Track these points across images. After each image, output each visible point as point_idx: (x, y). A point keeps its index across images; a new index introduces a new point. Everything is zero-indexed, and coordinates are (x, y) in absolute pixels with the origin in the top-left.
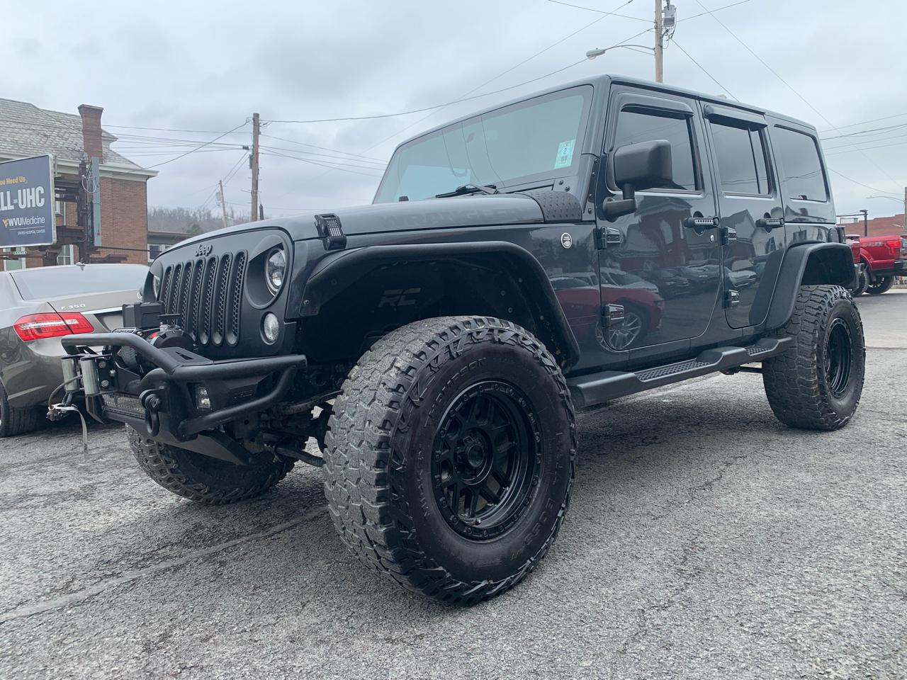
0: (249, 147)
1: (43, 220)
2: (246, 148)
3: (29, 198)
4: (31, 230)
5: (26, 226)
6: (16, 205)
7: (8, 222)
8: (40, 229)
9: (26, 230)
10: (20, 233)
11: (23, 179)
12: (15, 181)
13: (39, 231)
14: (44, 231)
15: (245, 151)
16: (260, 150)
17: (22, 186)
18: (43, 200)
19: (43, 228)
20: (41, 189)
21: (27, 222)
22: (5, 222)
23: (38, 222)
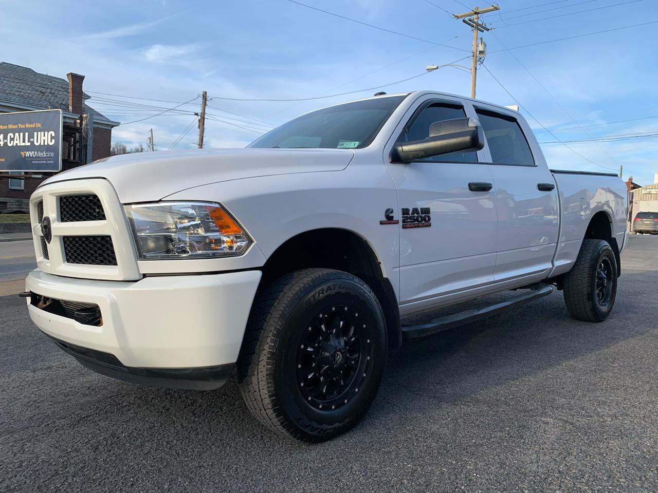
0: (199, 114)
1: (52, 154)
2: (197, 114)
3: (43, 138)
4: (43, 160)
5: (39, 157)
6: (32, 143)
7: (25, 154)
8: (50, 160)
9: (39, 160)
10: (33, 162)
11: (39, 125)
12: (33, 126)
13: (49, 162)
14: (52, 162)
15: (196, 116)
16: (206, 117)
17: (38, 130)
18: (53, 141)
19: (52, 160)
23: (49, 155)
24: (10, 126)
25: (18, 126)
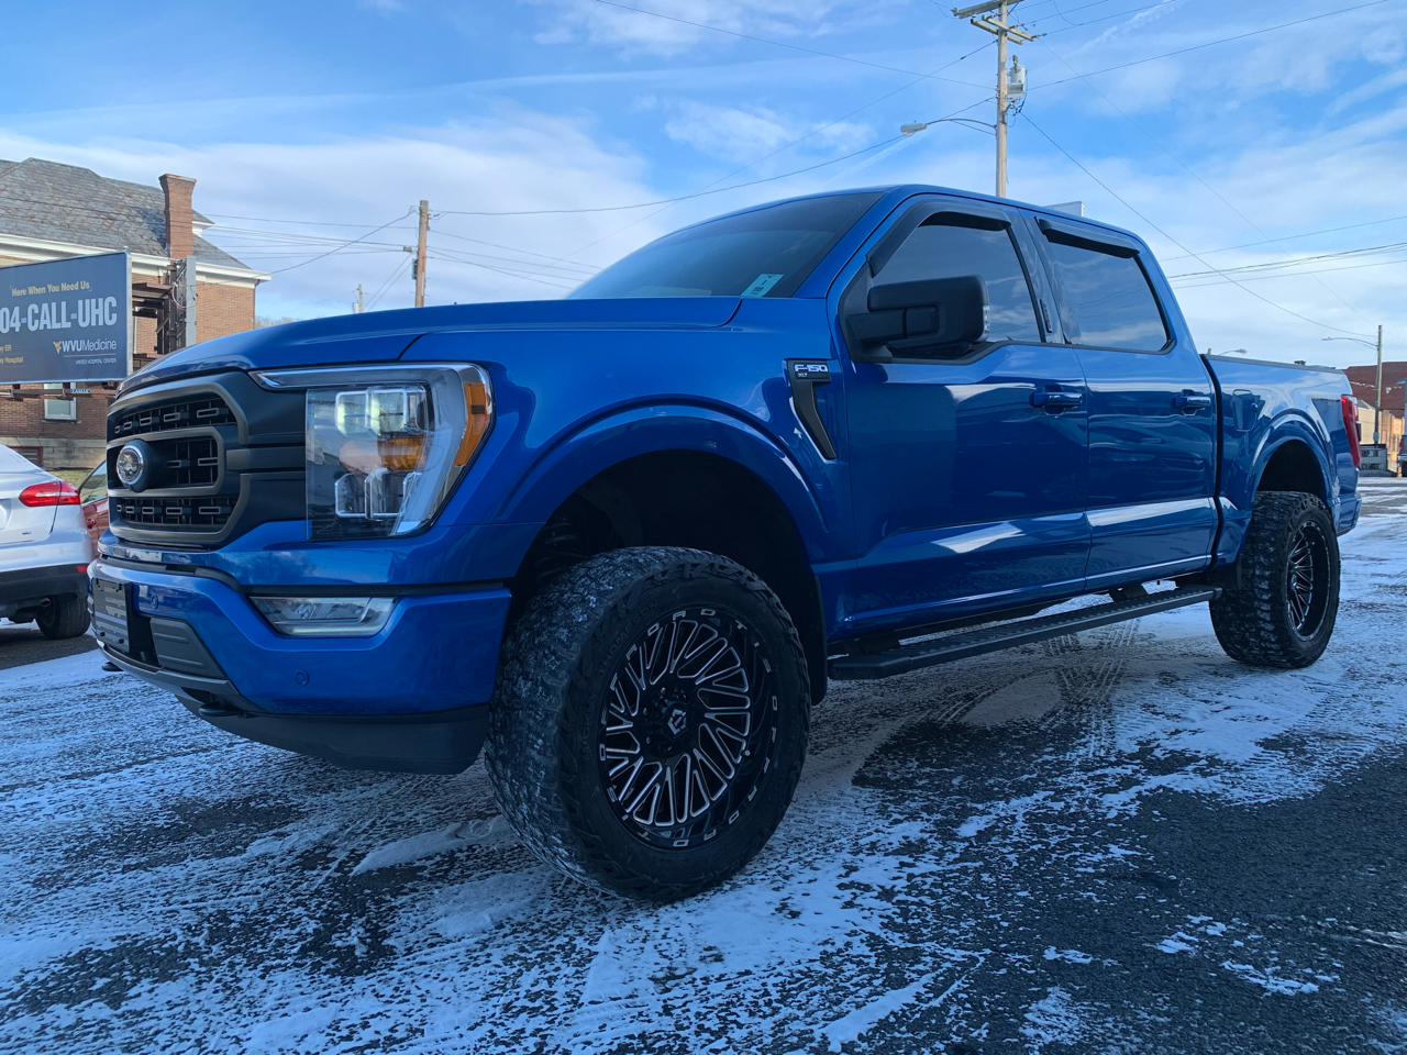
0: (413, 249)
1: (113, 345)
3: (95, 312)
4: (96, 358)
5: (88, 352)
6: (75, 322)
7: (61, 345)
8: (109, 357)
9: (87, 358)
10: (79, 362)
11: (86, 285)
12: (75, 287)
13: (107, 361)
14: (114, 360)
17: (84, 295)
18: (114, 316)
19: (113, 357)
20: (112, 300)
21: (90, 346)
22: (57, 345)
23: (106, 348)
24: (32, 290)
25: (47, 289)
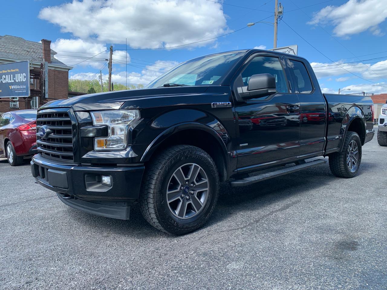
1: (25, 87)
3: (20, 77)
4: (20, 90)
6: (15, 80)
7: (11, 87)
8: (24, 90)
10: (16, 92)
11: (17, 70)
12: (15, 70)
13: (23, 91)
16: (112, 61)
17: (17, 73)
18: (25, 79)
20: (24, 74)
21: (19, 87)
23: (23, 88)
24: (4, 71)
25: (7, 71)
